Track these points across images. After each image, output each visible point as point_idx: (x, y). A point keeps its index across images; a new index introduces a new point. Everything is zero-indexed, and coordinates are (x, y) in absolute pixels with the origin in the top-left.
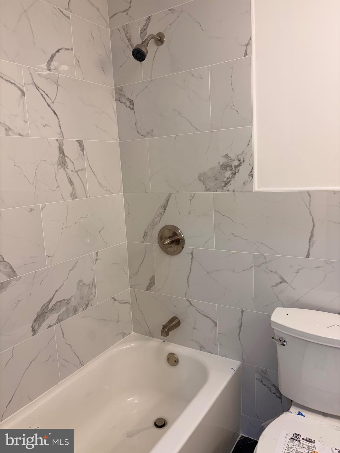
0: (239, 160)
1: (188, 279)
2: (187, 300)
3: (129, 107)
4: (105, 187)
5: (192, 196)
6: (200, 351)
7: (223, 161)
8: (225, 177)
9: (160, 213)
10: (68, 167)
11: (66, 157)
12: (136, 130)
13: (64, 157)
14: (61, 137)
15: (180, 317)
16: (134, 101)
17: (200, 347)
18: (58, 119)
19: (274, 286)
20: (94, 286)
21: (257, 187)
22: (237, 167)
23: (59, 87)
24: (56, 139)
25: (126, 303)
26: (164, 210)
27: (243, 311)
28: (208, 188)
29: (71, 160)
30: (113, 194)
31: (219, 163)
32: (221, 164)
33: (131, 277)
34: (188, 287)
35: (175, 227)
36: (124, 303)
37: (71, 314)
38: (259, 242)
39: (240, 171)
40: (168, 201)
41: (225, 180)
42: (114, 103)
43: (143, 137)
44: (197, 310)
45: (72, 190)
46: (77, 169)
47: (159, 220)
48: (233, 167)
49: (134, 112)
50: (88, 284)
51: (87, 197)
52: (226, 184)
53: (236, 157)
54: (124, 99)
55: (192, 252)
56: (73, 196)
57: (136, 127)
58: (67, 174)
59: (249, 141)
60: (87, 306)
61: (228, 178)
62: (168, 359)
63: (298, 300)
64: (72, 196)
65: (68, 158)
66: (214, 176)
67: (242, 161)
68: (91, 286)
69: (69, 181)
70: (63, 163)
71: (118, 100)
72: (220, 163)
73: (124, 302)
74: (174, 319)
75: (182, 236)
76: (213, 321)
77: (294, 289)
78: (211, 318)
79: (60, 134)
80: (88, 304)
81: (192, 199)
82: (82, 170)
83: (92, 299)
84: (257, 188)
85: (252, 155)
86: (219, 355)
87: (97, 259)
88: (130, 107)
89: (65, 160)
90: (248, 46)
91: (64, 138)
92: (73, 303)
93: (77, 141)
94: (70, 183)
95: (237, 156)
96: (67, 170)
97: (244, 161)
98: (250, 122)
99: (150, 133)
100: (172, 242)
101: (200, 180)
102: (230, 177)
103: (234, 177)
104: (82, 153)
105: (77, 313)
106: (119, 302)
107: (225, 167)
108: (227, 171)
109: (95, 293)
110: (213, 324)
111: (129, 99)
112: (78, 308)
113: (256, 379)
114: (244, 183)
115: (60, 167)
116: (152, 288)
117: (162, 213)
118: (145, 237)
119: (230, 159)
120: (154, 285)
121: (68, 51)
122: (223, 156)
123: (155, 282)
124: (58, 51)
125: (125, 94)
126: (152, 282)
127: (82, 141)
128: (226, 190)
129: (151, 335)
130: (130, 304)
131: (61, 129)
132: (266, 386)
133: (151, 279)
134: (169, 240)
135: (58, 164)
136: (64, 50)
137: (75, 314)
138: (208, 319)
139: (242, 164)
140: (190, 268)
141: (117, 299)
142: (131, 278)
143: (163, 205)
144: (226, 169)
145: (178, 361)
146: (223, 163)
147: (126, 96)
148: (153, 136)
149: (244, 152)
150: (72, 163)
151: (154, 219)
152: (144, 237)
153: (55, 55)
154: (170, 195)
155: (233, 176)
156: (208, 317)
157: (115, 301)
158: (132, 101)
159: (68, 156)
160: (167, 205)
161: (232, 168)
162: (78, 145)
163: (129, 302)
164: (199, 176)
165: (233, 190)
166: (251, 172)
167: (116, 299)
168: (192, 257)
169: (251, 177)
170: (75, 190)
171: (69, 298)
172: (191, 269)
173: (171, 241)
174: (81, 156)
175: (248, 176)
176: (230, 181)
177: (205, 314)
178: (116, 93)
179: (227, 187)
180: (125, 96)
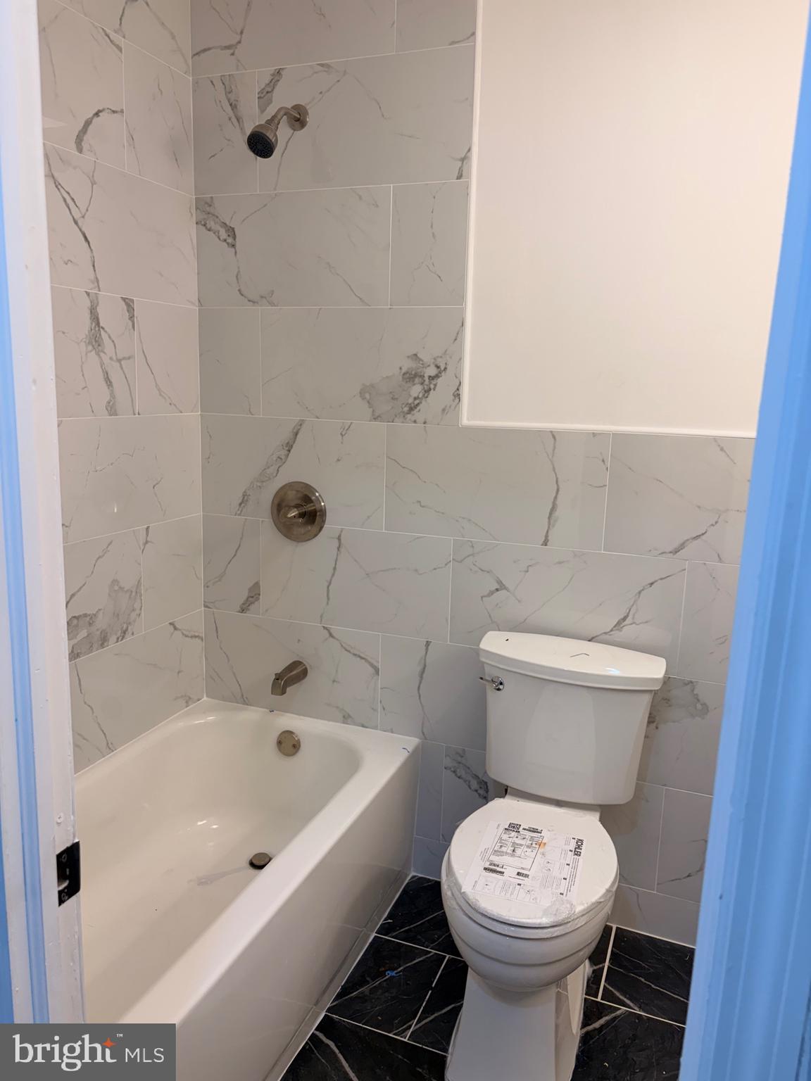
0: (438, 367)
1: (328, 587)
2: (324, 627)
3: (225, 240)
4: (167, 398)
5: (346, 428)
6: (342, 725)
7: (408, 365)
8: (410, 396)
9: (279, 457)
10: (105, 351)
11: (101, 330)
12: (237, 289)
13: (99, 330)
14: (95, 288)
15: (308, 662)
16: (236, 230)
17: (344, 717)
18: (91, 250)
19: (485, 596)
20: (138, 595)
21: (467, 417)
22: (433, 379)
23: (94, 186)
24: (86, 292)
25: (196, 637)
26: (287, 452)
27: (428, 644)
28: (377, 414)
29: (110, 337)
30: (181, 412)
31: (401, 368)
32: (404, 370)
33: (208, 584)
34: (328, 603)
35: (307, 486)
36: (192, 637)
37: (95, 646)
38: (464, 518)
39: (437, 387)
40: (296, 434)
41: (411, 401)
42: (193, 229)
43: (251, 303)
44: (342, 646)
45: (108, 398)
46: (120, 356)
47: (276, 472)
48: (426, 378)
49: (236, 252)
50: (127, 591)
51: (134, 414)
52: (412, 409)
53: (433, 360)
54: (215, 223)
55: (340, 536)
56: (111, 408)
57: (238, 282)
58: (102, 364)
59: (458, 334)
60: (125, 632)
61: (415, 399)
62: (279, 743)
63: (525, 620)
64: (109, 409)
65: (106, 332)
66: (391, 393)
67: (442, 369)
68: (134, 594)
69: (105, 379)
70: (96, 341)
71: (203, 223)
72: (403, 368)
73: (193, 634)
74: (296, 664)
75: (323, 504)
76: (372, 665)
77: (519, 601)
78: (369, 659)
79: (93, 283)
80: (127, 629)
81: (345, 434)
82: (129, 358)
83: (134, 621)
84: (465, 421)
85: (460, 359)
86: (380, 730)
87: (147, 542)
88: (228, 241)
89: (100, 335)
90: (464, 163)
91: (99, 291)
92: (101, 623)
93: (124, 299)
94: (107, 383)
95: (435, 359)
96: (102, 354)
97: (445, 369)
98: (460, 298)
99: (267, 298)
100: (302, 515)
101: (364, 399)
102: (420, 396)
103: (427, 397)
104: (130, 323)
105: (106, 644)
106: (183, 634)
107: (412, 378)
108: (414, 385)
109: (141, 609)
110: (371, 670)
111: (225, 224)
112: (109, 634)
113: (445, 768)
114: (444, 410)
115: (90, 348)
116: (252, 607)
117: (283, 457)
118: (243, 505)
119: (421, 362)
120: (257, 601)
121: (115, 115)
122: (408, 357)
123: (259, 595)
124: (97, 114)
125: (216, 214)
126: (254, 595)
127: (132, 301)
128: (410, 420)
129: (244, 701)
130: (202, 640)
131: (95, 271)
132: (462, 778)
133: (250, 590)
134: (296, 509)
135: (87, 341)
136: (108, 113)
137: (102, 646)
138: (363, 661)
139: (443, 374)
140: (334, 566)
141: (180, 628)
142: (208, 587)
143: (287, 442)
144: (413, 381)
145: (300, 746)
146: (409, 369)
147: (220, 217)
148: (272, 304)
149: (447, 352)
150: (112, 343)
151: (265, 469)
152: (240, 504)
153: (91, 122)
154: (301, 423)
155: (426, 395)
156: (363, 658)
157: (176, 632)
158: (233, 229)
159: (106, 329)
160: (294, 442)
161: (424, 381)
162: (125, 307)
163: (200, 635)
164: (361, 390)
165: (423, 421)
166: (458, 389)
167: (177, 626)
168: (340, 546)
169: (457, 400)
170: (114, 398)
171: (94, 613)
172: (335, 569)
173: (299, 514)
174: (129, 330)
175: (453, 397)
176: (419, 404)
177: (358, 653)
178: (197, 208)
179: (413, 415)
180: (217, 217)
